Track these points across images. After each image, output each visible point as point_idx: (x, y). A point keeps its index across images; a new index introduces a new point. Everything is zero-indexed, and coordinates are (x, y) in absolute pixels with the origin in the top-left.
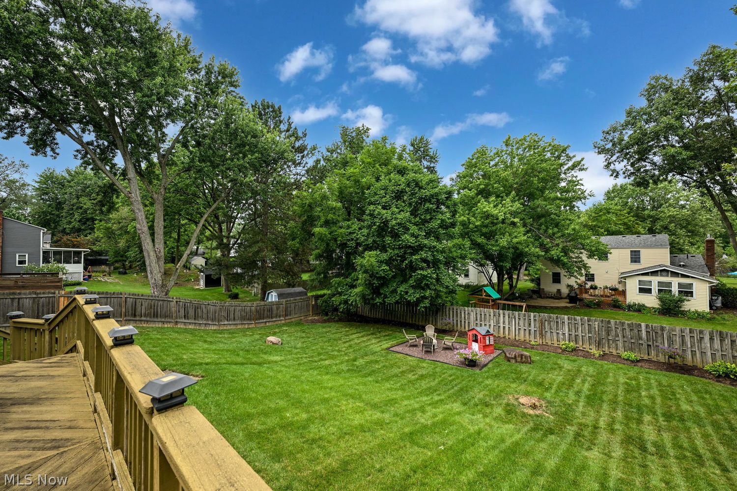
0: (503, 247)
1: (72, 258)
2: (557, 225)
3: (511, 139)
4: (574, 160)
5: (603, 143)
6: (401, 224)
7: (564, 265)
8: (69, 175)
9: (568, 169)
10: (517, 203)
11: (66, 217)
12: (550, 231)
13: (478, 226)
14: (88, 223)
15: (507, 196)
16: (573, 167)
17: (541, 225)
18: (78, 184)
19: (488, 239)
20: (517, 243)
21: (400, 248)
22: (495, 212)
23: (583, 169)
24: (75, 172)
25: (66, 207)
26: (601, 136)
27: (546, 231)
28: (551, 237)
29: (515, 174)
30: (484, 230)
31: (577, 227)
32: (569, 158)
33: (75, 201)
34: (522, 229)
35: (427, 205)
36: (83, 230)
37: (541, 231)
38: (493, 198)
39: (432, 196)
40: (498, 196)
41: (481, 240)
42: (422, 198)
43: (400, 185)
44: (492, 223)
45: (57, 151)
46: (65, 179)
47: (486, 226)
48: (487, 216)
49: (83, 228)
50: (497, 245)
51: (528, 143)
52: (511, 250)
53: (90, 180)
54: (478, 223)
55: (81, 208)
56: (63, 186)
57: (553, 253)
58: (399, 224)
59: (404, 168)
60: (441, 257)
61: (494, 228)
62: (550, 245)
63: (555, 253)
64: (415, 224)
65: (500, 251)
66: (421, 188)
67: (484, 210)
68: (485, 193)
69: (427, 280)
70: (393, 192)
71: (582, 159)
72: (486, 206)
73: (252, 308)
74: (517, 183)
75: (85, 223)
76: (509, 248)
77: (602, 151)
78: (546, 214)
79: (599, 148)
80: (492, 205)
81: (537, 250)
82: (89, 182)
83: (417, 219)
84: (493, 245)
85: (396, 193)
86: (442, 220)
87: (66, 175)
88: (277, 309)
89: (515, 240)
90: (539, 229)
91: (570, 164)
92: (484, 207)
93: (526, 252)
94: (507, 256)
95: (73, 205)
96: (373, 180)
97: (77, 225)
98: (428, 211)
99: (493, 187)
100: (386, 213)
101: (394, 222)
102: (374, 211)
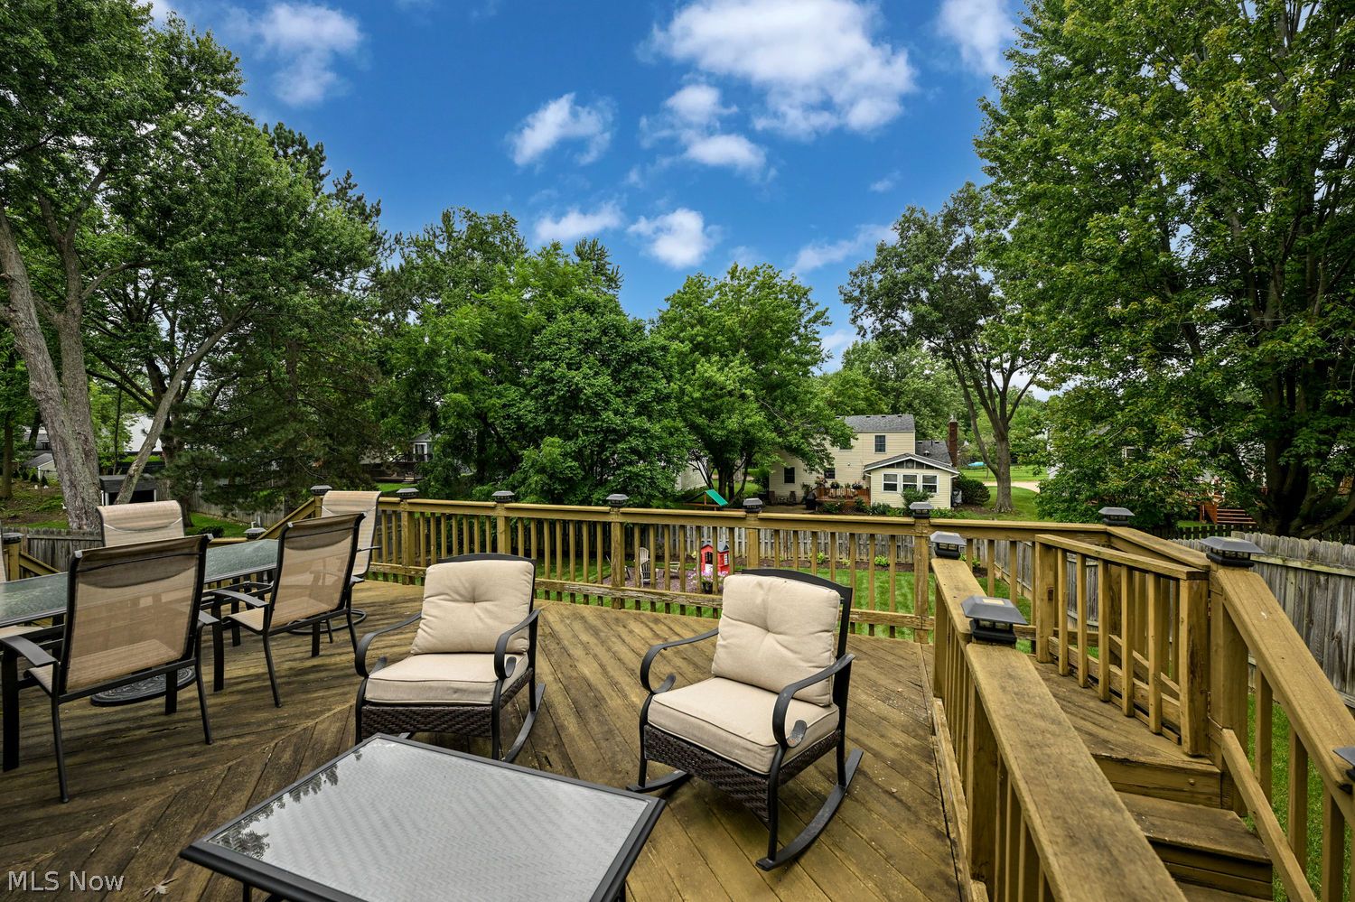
0: (731, 432)
2: (794, 400)
3: (739, 269)
4: (816, 309)
5: (850, 288)
6: (600, 394)
7: (804, 455)
9: (809, 321)
10: (747, 366)
12: (788, 409)
13: (697, 399)
15: (734, 355)
16: (815, 319)
17: (775, 400)
19: (711, 418)
20: (750, 425)
21: (596, 432)
22: (720, 378)
23: (827, 323)
26: (848, 278)
27: (782, 408)
28: (788, 416)
29: (743, 324)
30: (705, 405)
31: (821, 404)
32: (811, 306)
34: (755, 406)
35: (635, 366)
37: (777, 408)
38: (715, 358)
39: (641, 352)
40: (722, 356)
41: (701, 420)
42: (627, 354)
43: (590, 331)
44: (716, 395)
47: (706, 399)
48: (708, 384)
50: (723, 428)
51: (761, 279)
52: (741, 436)
54: (697, 395)
57: (792, 439)
58: (597, 395)
59: (593, 303)
60: (655, 445)
61: (718, 403)
62: (788, 428)
63: (793, 438)
64: (617, 395)
65: (728, 437)
66: (624, 339)
67: (706, 375)
68: (705, 349)
69: (639, 480)
70: (580, 342)
71: (827, 309)
72: (708, 369)
74: (745, 337)
76: (738, 433)
77: (849, 299)
78: (782, 384)
79: (845, 295)
80: (715, 369)
81: (774, 435)
83: (620, 387)
84: (716, 428)
85: (585, 344)
86: (657, 390)
89: (747, 421)
90: (773, 405)
91: (812, 314)
92: (706, 371)
93: (760, 438)
94: (734, 445)
96: (543, 318)
98: (636, 375)
99: (715, 340)
100: (576, 377)
101: (588, 391)
102: (552, 372)
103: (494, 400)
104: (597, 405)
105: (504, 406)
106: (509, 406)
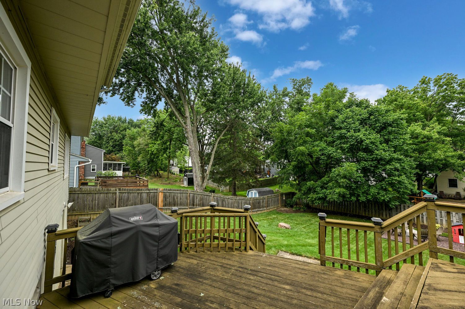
1: (117, 167)
6: (374, 143)
8: (105, 120)
11: (105, 144)
14: (116, 147)
18: (110, 125)
22: (424, 132)
24: (108, 119)
25: (105, 139)
33: (110, 135)
36: (114, 151)
43: (363, 115)
45: (135, 103)
46: (103, 123)
49: (114, 150)
50: (430, 158)
53: (116, 123)
55: (113, 139)
56: (102, 127)
58: (372, 143)
73: (250, 201)
75: (115, 147)
82: (116, 124)
85: (361, 121)
87: (103, 120)
88: (263, 202)
95: (109, 137)
97: (111, 148)
98: (390, 133)
99: (414, 115)
100: (361, 135)
101: (368, 141)
102: (346, 134)
103: (316, 148)
104: (373, 148)
105: (320, 150)
106: (322, 150)
